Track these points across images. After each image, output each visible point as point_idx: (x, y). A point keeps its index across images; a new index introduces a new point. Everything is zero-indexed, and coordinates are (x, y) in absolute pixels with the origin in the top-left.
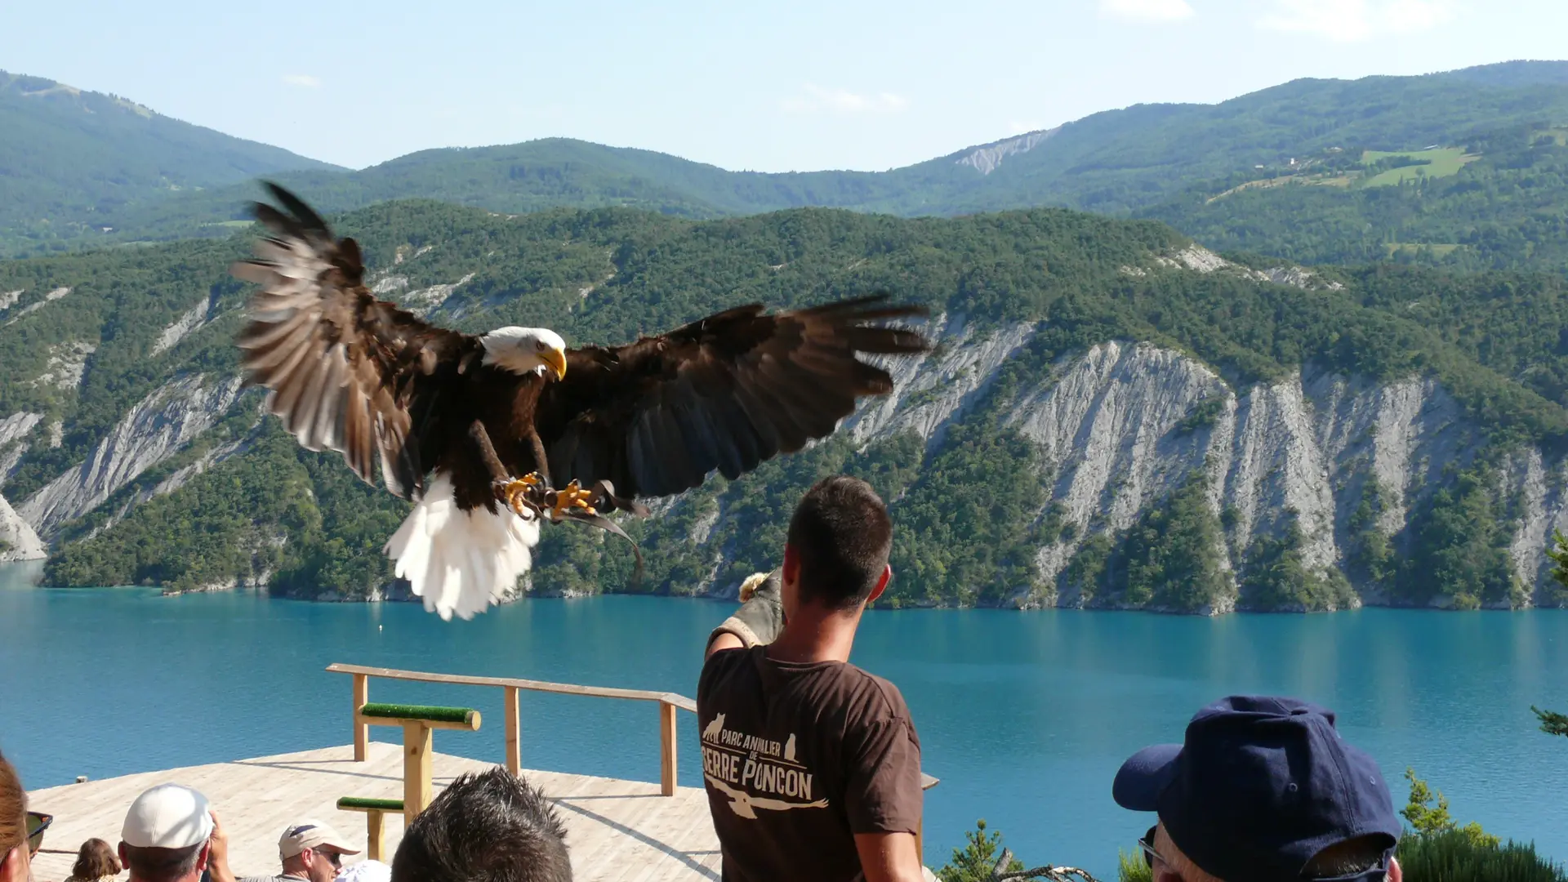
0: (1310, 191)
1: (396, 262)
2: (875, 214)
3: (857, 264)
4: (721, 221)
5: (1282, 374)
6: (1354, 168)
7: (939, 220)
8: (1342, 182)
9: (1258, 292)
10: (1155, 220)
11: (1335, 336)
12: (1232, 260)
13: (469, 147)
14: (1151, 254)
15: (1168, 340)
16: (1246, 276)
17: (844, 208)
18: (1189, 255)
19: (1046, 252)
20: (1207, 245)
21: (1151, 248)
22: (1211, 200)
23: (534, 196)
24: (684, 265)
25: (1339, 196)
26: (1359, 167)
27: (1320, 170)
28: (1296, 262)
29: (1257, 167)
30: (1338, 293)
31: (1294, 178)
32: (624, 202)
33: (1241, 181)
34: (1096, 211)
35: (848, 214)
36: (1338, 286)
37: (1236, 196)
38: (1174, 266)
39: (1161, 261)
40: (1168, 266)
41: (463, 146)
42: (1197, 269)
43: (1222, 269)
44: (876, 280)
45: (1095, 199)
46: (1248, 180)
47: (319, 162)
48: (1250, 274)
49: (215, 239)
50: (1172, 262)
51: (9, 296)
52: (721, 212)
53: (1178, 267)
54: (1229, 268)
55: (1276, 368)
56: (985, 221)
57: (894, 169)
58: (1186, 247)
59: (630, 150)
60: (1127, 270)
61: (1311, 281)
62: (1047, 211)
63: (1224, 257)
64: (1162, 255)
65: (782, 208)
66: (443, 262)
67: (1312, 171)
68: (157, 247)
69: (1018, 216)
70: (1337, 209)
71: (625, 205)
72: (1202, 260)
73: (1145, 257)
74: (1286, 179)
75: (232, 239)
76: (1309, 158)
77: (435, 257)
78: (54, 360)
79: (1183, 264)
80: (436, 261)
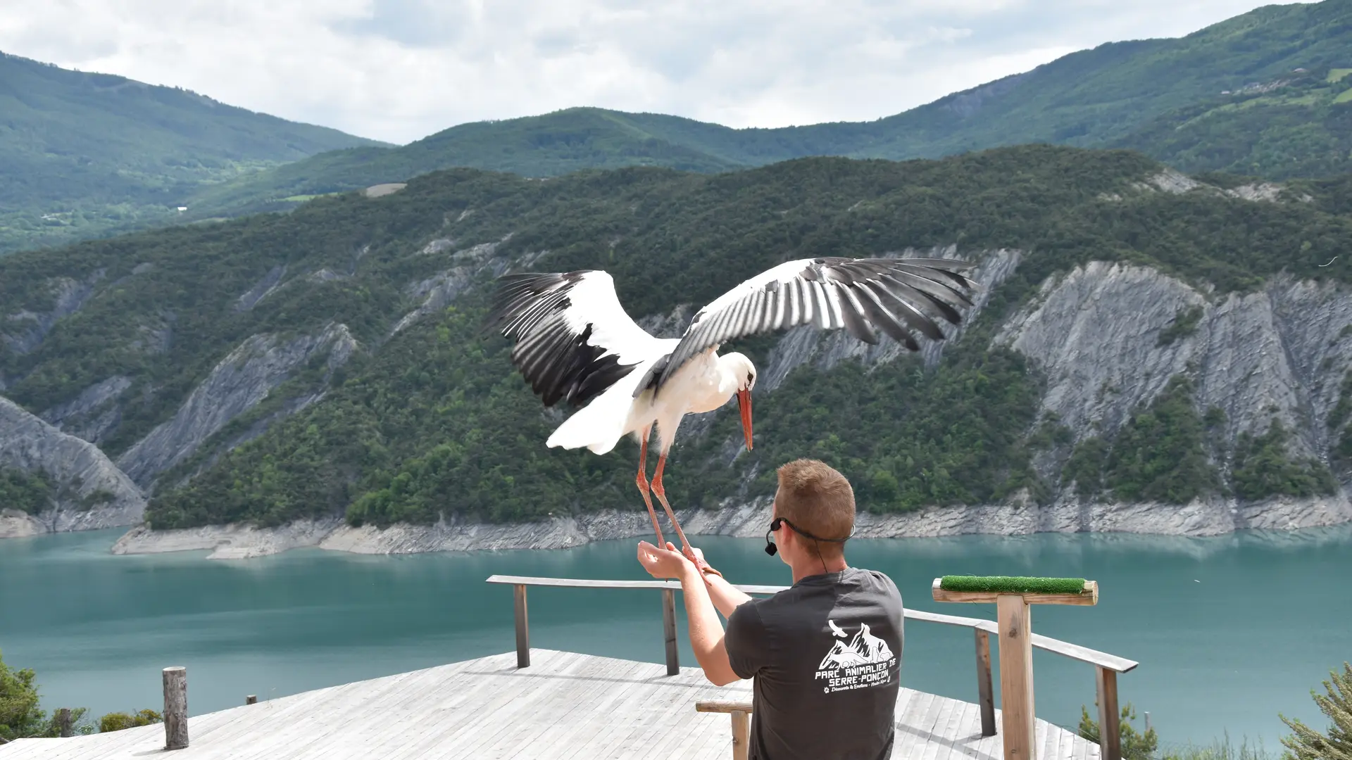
0: (1276, 111)
1: (444, 226)
2: (869, 160)
3: (856, 206)
4: (732, 174)
5: (1257, 283)
6: (1318, 87)
7: (927, 161)
8: (1309, 100)
9: (1230, 208)
10: (1127, 149)
11: (1306, 245)
12: (1204, 180)
13: (501, 119)
14: (1126, 180)
15: (1146, 258)
16: (1218, 194)
17: (841, 156)
18: (1162, 178)
19: (1027, 185)
20: (1178, 169)
21: (1126, 175)
22: (1180, 127)
23: (561, 160)
24: (700, 216)
25: (1303, 114)
26: (1326, 85)
27: (1284, 91)
28: (1265, 179)
29: (1223, 93)
30: (1309, 205)
31: (1262, 100)
32: (643, 162)
33: (1209, 107)
34: (1070, 143)
35: (845, 161)
36: (1308, 198)
37: (1205, 121)
38: (1148, 190)
39: (1136, 186)
40: (1144, 191)
41: (496, 119)
42: (1170, 192)
43: (1194, 189)
44: (873, 219)
45: (1070, 134)
46: (1217, 106)
47: (369, 140)
48: (1222, 192)
49: (281, 212)
50: (1146, 186)
51: (98, 273)
52: (731, 166)
53: (1152, 190)
54: (1202, 188)
55: (1251, 278)
56: (970, 159)
57: (883, 117)
58: (1160, 171)
59: (645, 115)
60: (1104, 197)
61: (1283, 195)
62: (1029, 146)
63: (1196, 179)
64: (1137, 180)
65: (785, 159)
66: (485, 223)
67: (1278, 92)
68: (228, 221)
69: (1001, 153)
70: (1303, 126)
71: (644, 165)
72: (1174, 183)
73: (1122, 183)
74: (1253, 103)
75: (296, 211)
76: (1275, 81)
77: (478, 221)
78: (143, 328)
79: (1157, 187)
80: (480, 223)
